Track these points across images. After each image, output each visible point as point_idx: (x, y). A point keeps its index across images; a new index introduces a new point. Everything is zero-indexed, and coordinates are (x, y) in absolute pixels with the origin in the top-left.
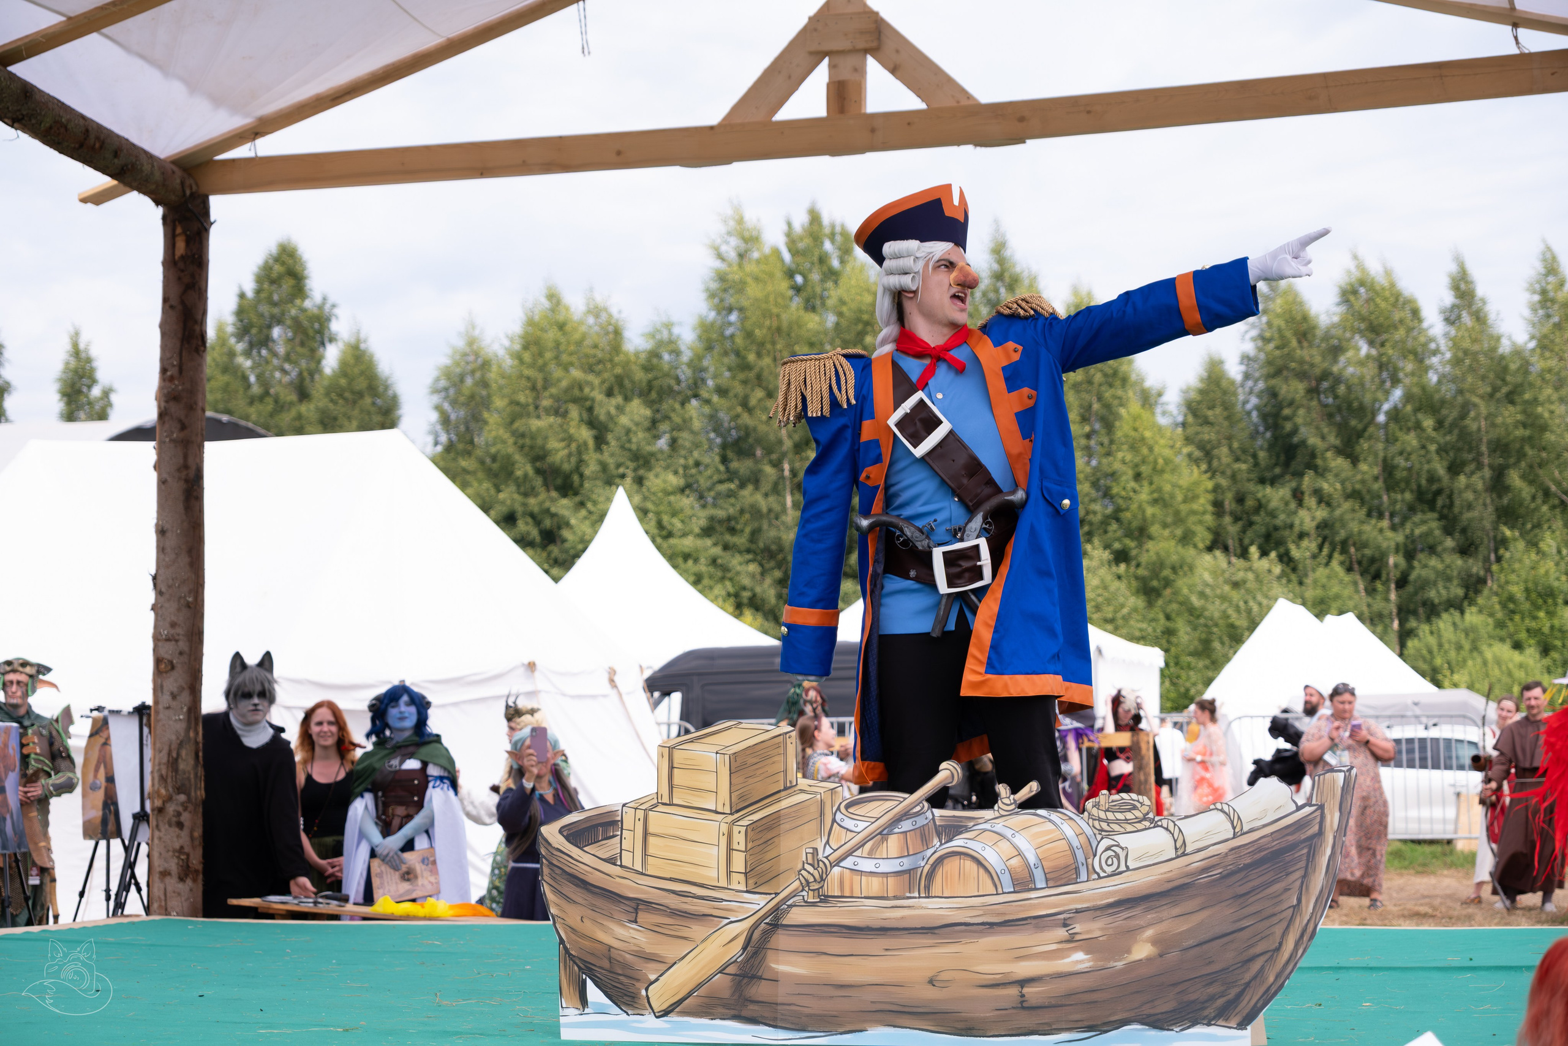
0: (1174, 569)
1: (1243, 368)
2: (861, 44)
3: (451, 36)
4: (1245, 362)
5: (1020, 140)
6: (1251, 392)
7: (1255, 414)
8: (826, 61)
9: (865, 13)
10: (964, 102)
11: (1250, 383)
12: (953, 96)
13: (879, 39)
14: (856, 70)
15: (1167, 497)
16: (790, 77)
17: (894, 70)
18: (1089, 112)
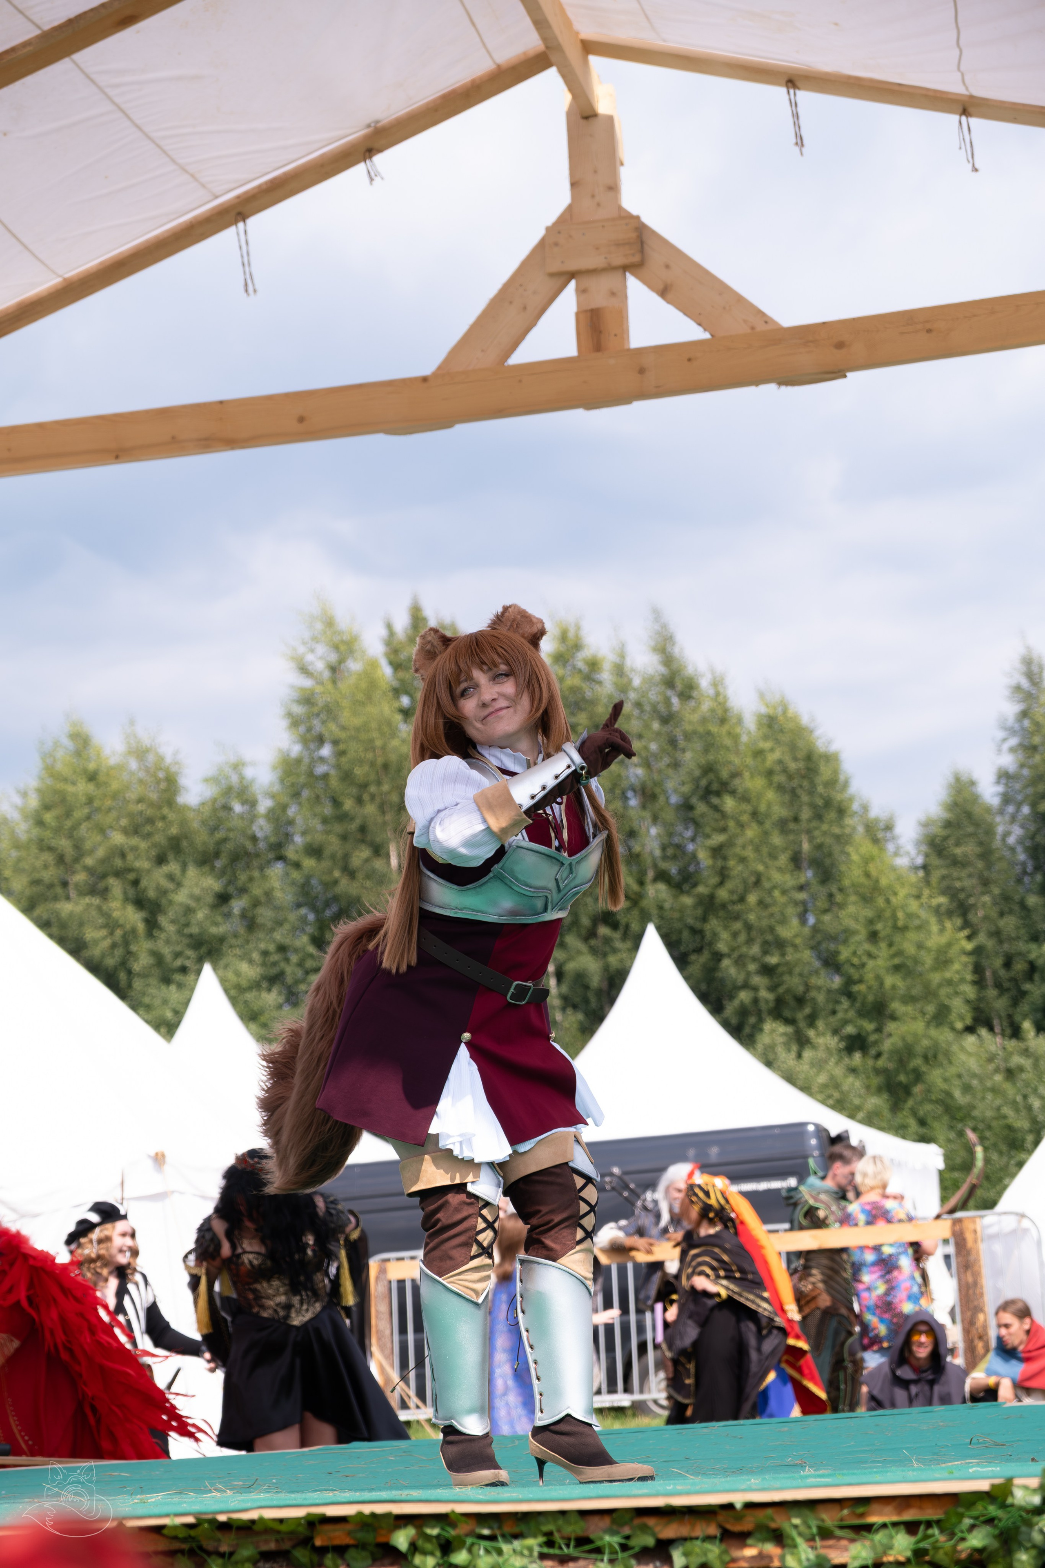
0: (926, 1058)
1: (1000, 789)
2: (619, 260)
3: (67, 275)
4: (1004, 781)
5: (838, 373)
6: (1013, 819)
7: (1019, 849)
8: (572, 284)
9: (621, 218)
10: (761, 327)
11: (1011, 809)
12: (745, 321)
13: (642, 251)
14: (613, 294)
15: (909, 963)
16: (525, 308)
17: (664, 292)
18: (929, 331)
